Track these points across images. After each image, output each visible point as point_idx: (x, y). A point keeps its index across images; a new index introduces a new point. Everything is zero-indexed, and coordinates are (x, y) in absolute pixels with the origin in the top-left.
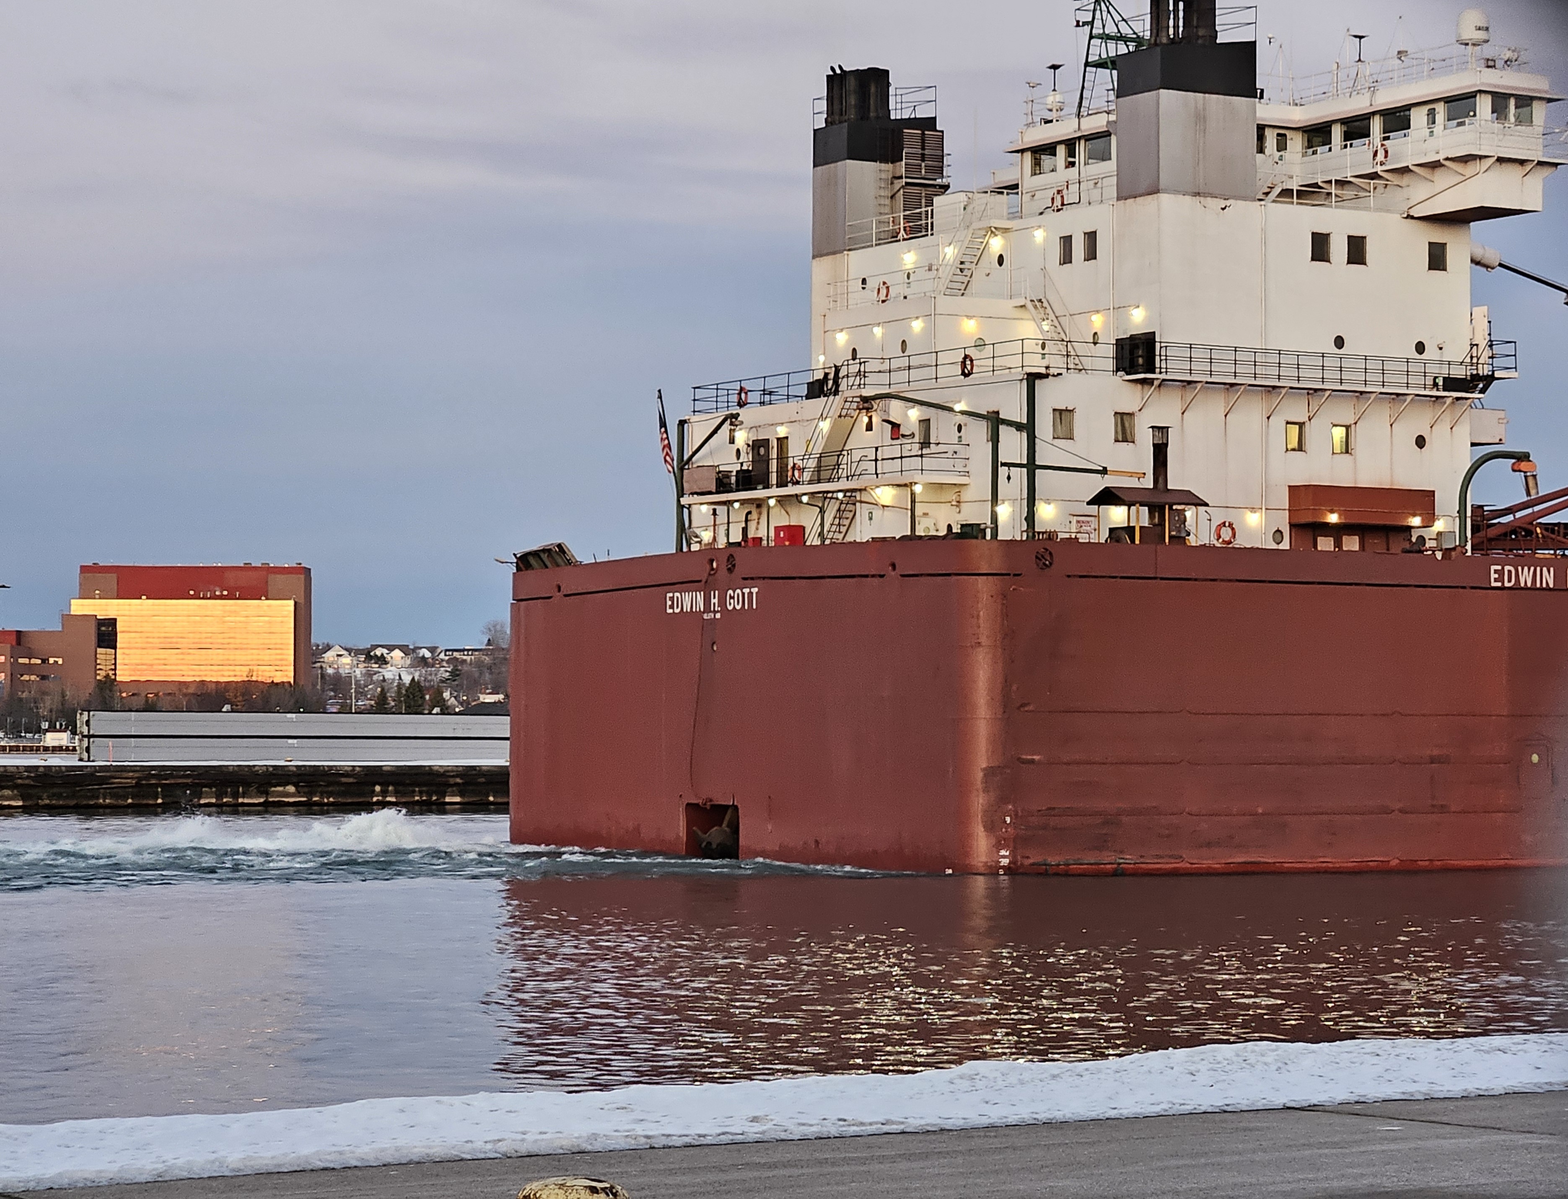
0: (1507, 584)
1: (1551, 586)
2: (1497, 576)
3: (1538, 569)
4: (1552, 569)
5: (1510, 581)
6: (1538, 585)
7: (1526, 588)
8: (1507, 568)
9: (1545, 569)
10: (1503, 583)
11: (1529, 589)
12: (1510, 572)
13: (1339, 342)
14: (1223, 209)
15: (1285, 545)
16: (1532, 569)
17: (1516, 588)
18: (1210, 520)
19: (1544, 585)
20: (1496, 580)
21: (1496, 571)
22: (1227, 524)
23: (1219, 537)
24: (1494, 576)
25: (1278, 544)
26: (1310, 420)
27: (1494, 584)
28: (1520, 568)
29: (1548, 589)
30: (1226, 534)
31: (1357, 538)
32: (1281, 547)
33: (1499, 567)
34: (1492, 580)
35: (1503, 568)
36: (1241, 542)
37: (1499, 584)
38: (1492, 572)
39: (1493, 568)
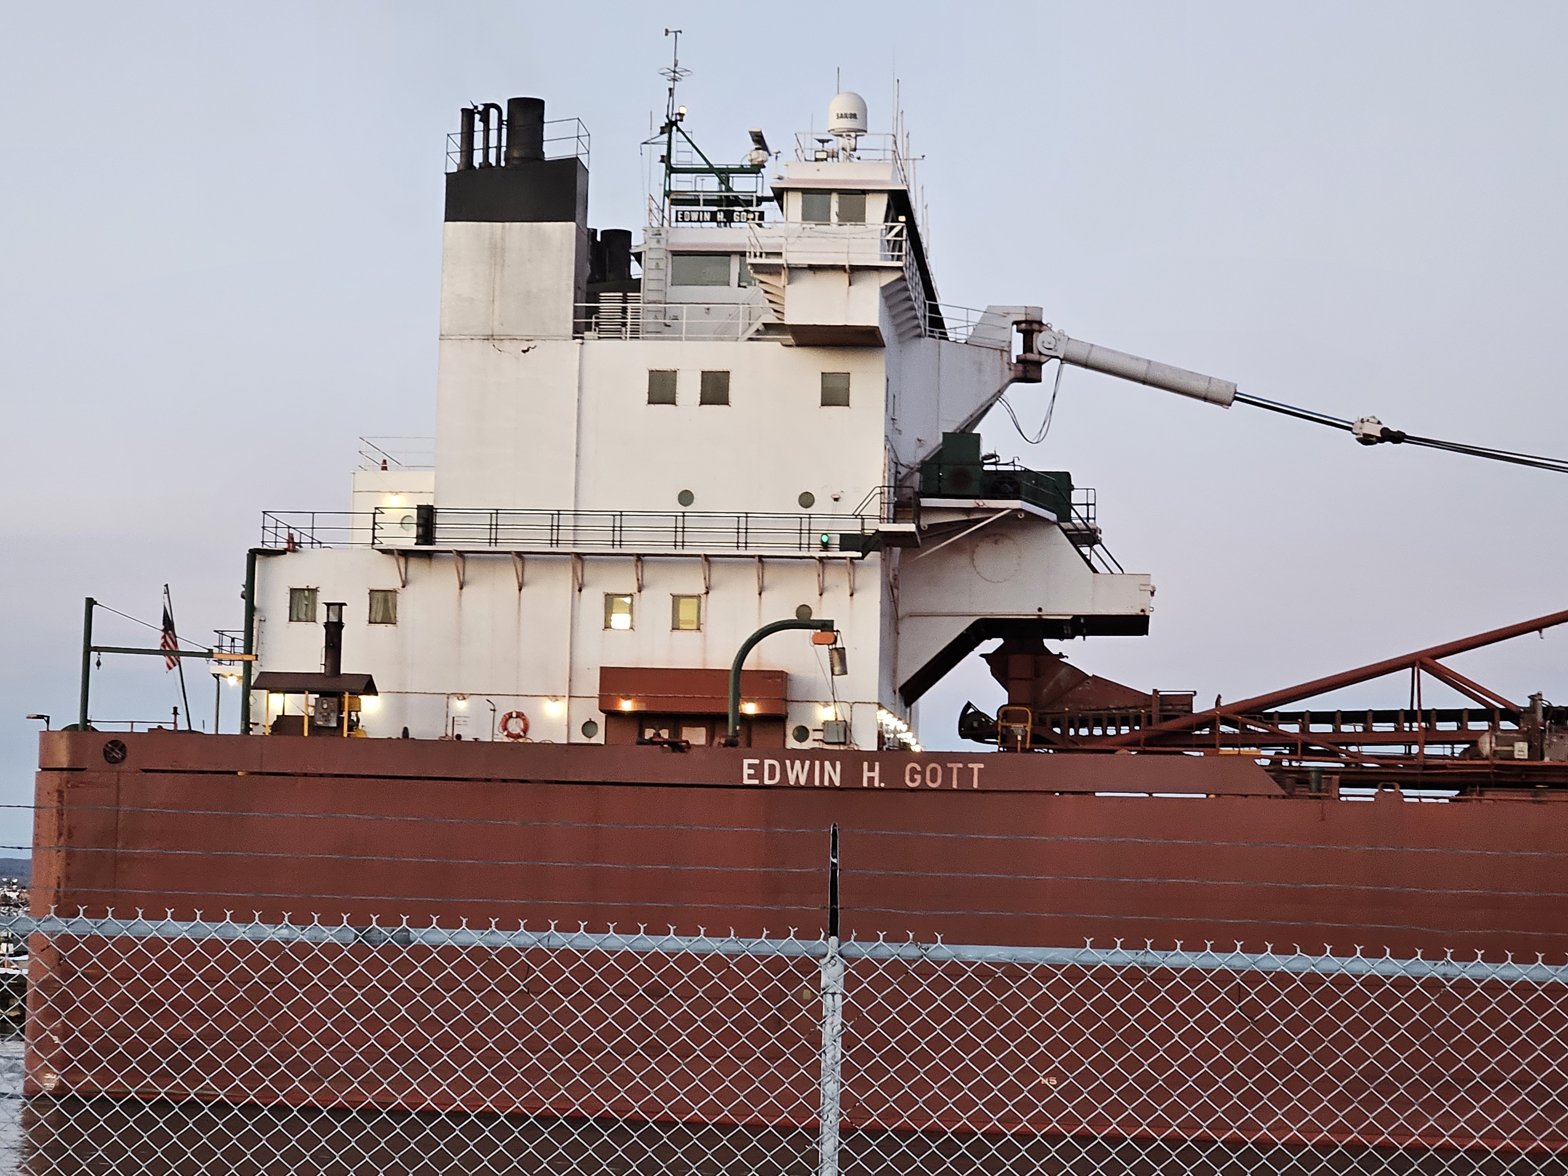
0: (767, 782)
1: (837, 784)
2: (752, 772)
3: (817, 763)
4: (838, 764)
5: (772, 777)
6: (817, 783)
7: (797, 787)
8: (767, 762)
9: (827, 763)
10: (762, 779)
11: (802, 787)
12: (772, 767)
13: (686, 497)
14: (524, 351)
15: (599, 738)
16: (807, 763)
17: (784, 786)
18: (494, 710)
19: (826, 783)
20: (750, 777)
21: (750, 766)
22: (514, 715)
23: (505, 728)
24: (746, 771)
25: (590, 737)
26: (640, 591)
27: (746, 781)
28: (788, 762)
29: (832, 788)
30: (515, 726)
31: (704, 729)
32: (593, 741)
33: (757, 761)
34: (745, 776)
35: (762, 764)
36: (535, 736)
37: (756, 782)
38: (745, 766)
39: (746, 762)
